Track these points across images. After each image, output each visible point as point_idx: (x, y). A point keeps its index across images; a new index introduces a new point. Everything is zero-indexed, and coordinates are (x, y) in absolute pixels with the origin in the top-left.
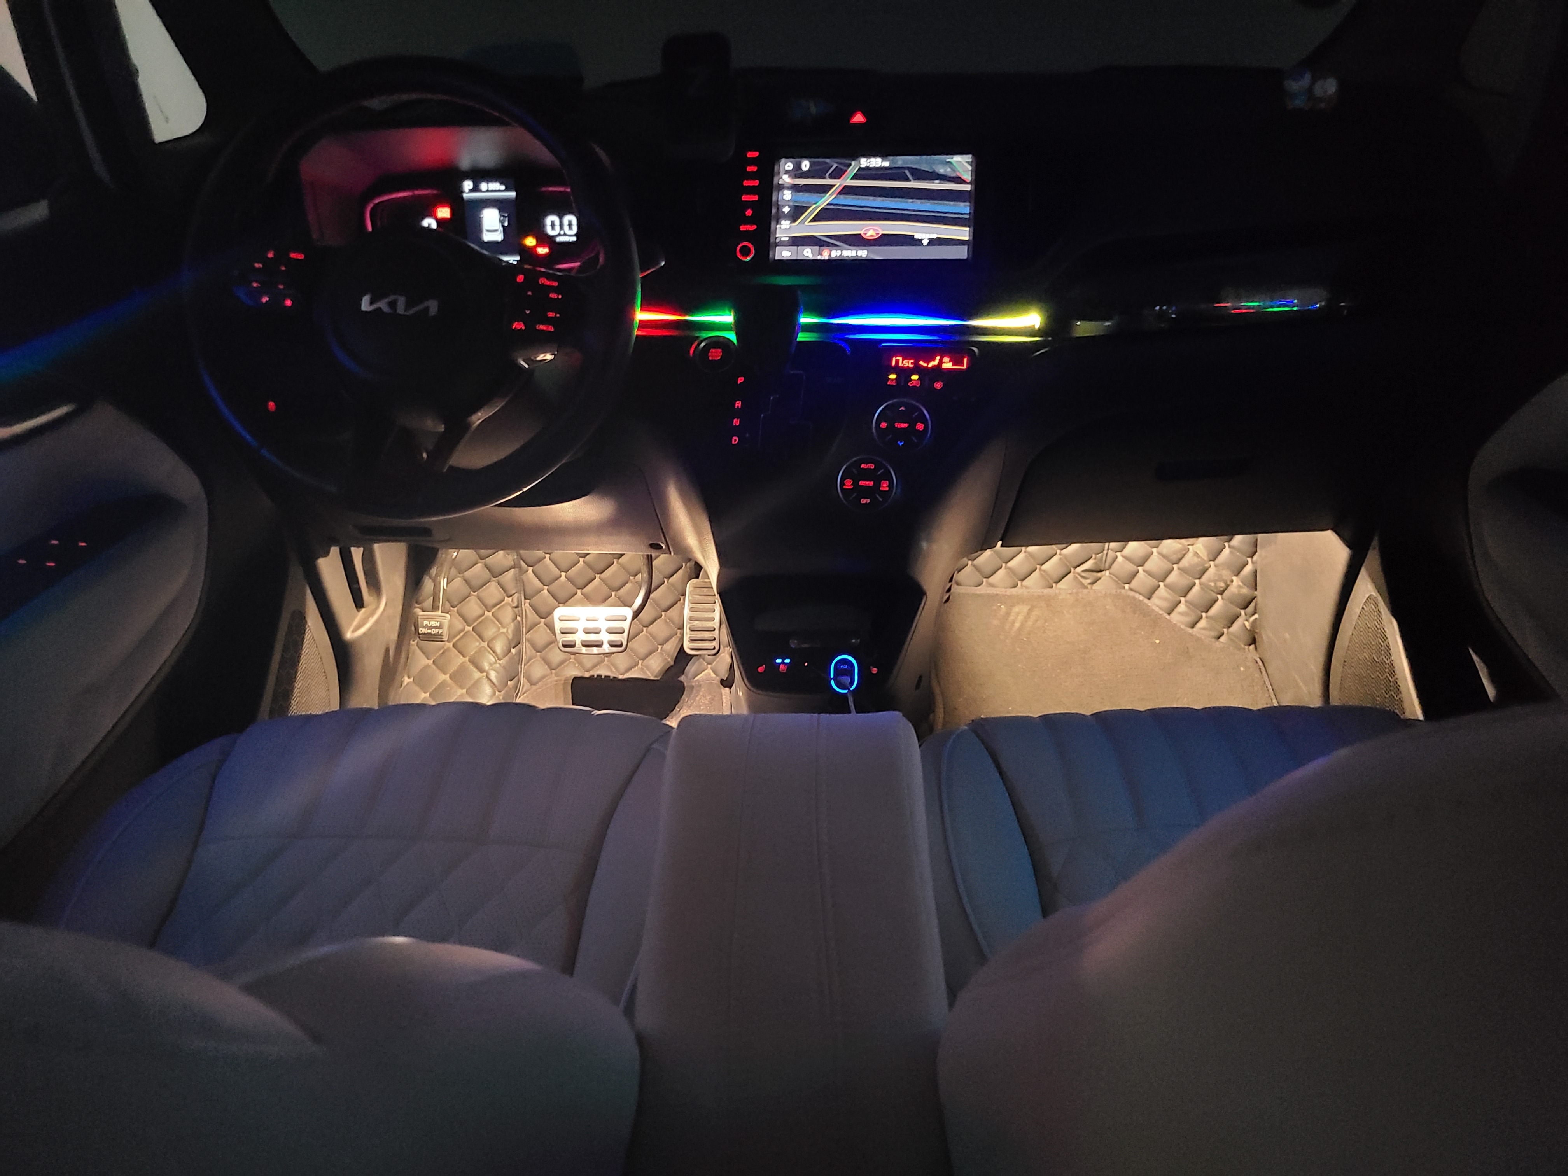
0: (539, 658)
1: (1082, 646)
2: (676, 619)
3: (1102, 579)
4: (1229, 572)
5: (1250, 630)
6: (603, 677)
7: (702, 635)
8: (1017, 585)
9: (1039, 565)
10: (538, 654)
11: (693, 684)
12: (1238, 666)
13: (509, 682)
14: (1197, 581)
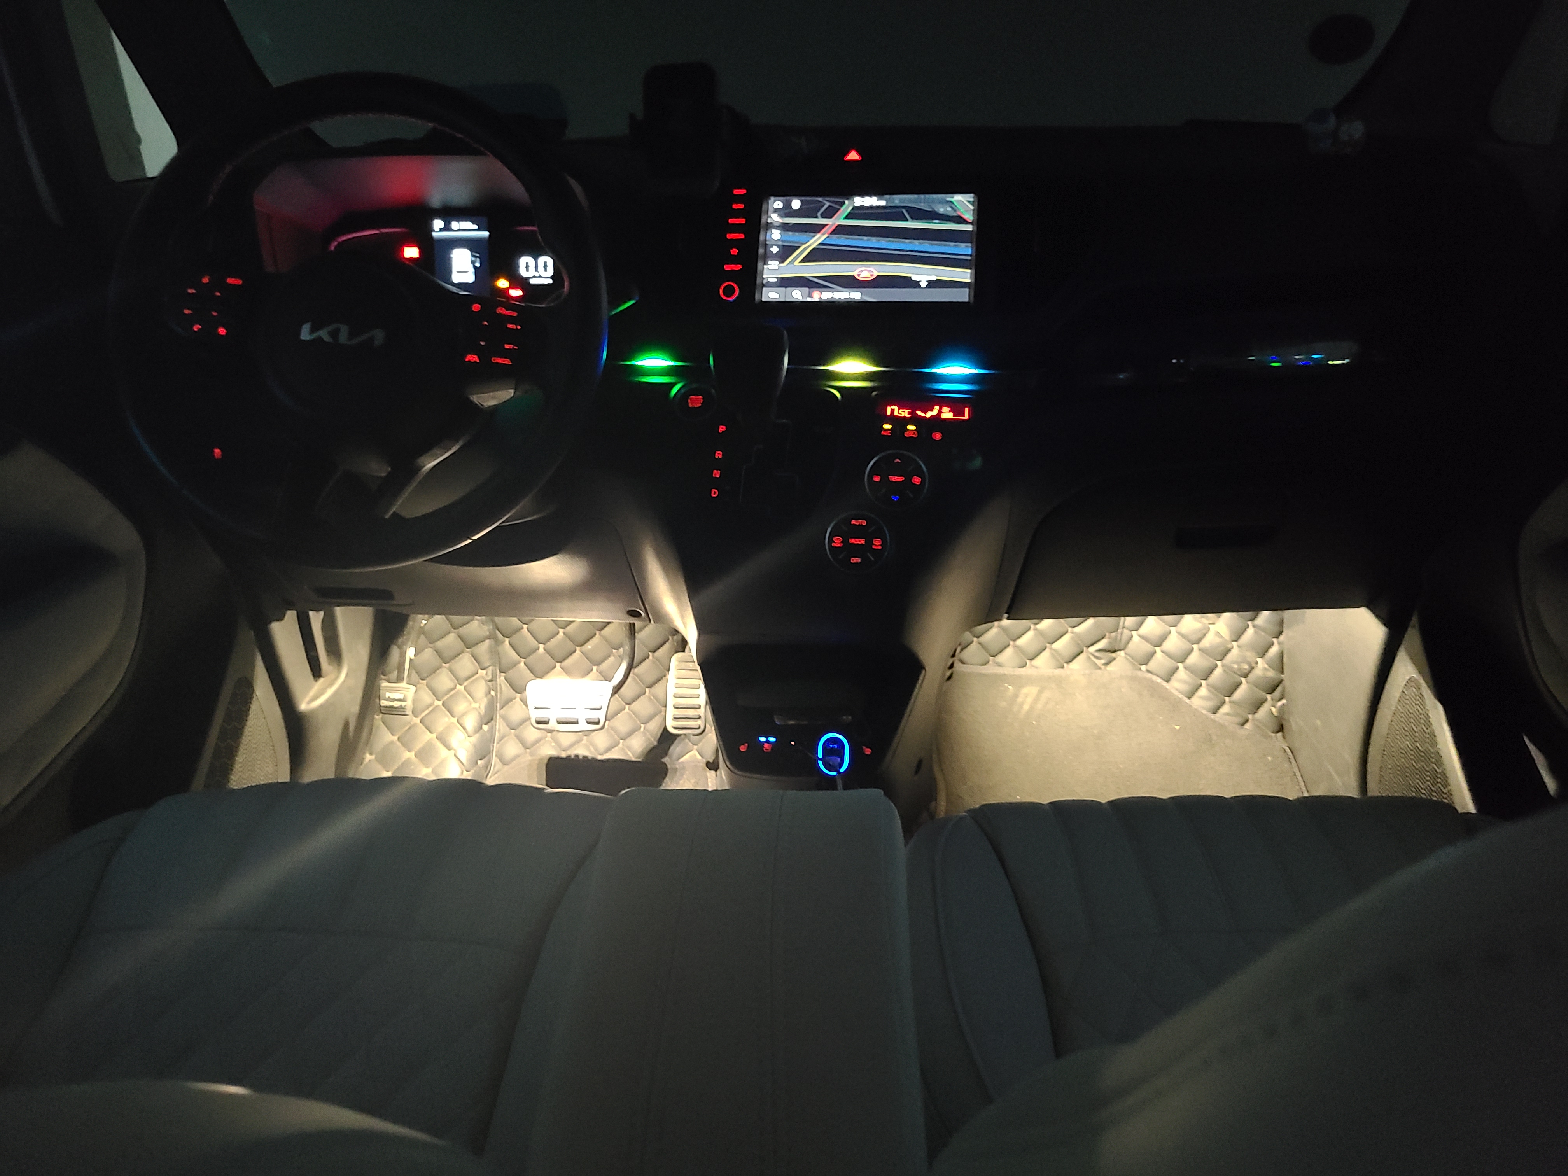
0: (513, 736)
1: (1096, 732)
2: (661, 695)
3: (1117, 659)
4: (1254, 654)
5: (1275, 717)
6: (581, 757)
7: (686, 714)
8: (1026, 664)
9: (1049, 643)
10: (513, 731)
11: (677, 766)
12: (1265, 755)
13: (479, 762)
14: (1219, 663)
